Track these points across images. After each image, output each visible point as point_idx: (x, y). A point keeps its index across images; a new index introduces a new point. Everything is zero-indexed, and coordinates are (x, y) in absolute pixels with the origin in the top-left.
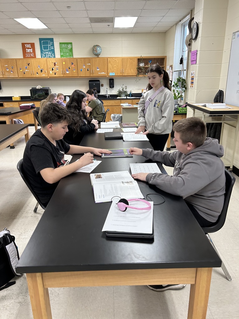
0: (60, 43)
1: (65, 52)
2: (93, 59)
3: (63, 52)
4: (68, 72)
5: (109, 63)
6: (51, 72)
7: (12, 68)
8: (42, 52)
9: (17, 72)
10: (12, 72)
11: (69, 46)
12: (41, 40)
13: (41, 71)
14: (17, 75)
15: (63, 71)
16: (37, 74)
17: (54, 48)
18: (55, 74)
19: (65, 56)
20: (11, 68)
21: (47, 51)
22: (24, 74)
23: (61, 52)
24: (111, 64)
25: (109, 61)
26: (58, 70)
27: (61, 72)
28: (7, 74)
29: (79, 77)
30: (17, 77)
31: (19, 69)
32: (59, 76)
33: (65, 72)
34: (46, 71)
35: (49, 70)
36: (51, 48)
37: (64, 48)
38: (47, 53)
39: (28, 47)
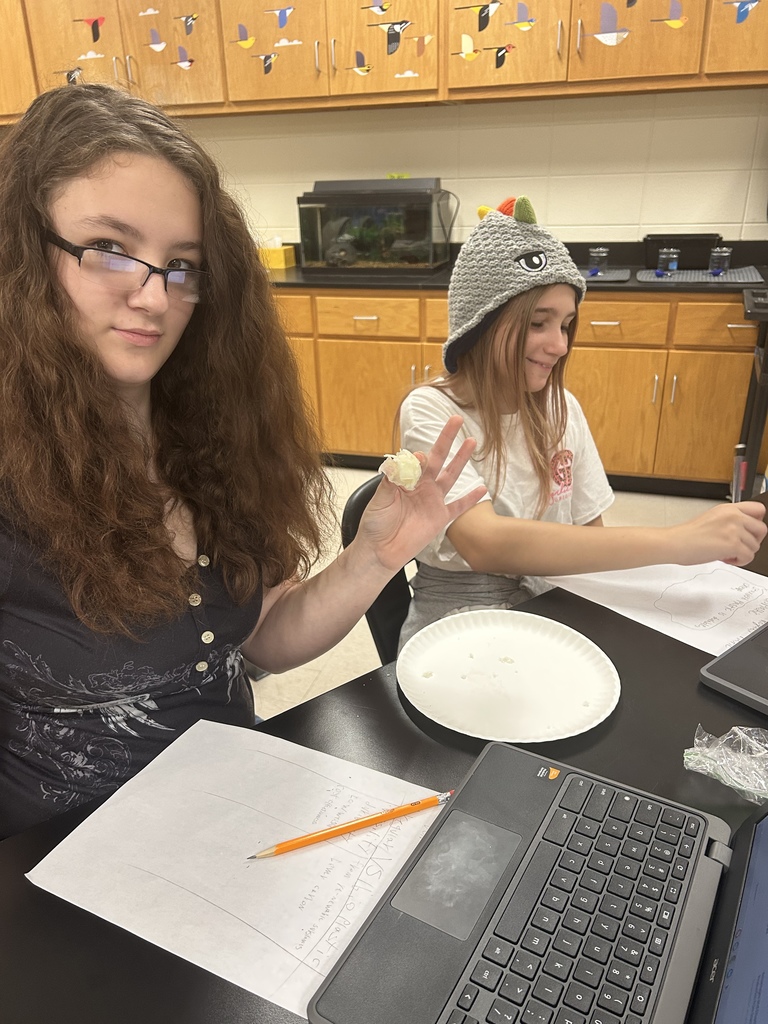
4: (609, 39)
6: (467, 44)
7: (189, 29)
9: (217, 62)
10: (185, 65)
13: (393, 38)
14: (218, 83)
15: (567, 33)
16: (357, 70)
18: (500, 61)
20: (182, 29)
22: (268, 69)
26: (525, 27)
27: (554, 43)
28: (153, 75)
29: (709, 76)
30: (221, 105)
31: (231, 33)
32: (533, 81)
33: (588, 39)
34: (431, 33)
35: (452, 25)
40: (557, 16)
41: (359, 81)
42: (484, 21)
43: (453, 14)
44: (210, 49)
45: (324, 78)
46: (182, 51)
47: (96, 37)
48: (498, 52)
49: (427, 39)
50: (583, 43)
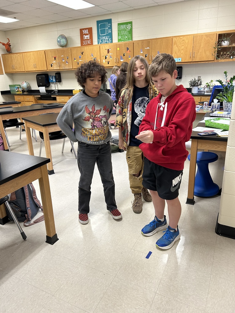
0: (119, 24)
1: (123, 35)
2: (153, 40)
3: (121, 35)
4: (122, 60)
6: (104, 61)
7: (68, 58)
8: (98, 38)
9: (71, 63)
10: (67, 63)
11: (129, 27)
12: (98, 22)
14: (72, 66)
15: (116, 60)
17: (112, 31)
18: (108, 63)
19: (123, 41)
20: (67, 58)
21: (104, 36)
22: (78, 64)
23: (119, 35)
24: (177, 46)
25: (175, 41)
26: (111, 59)
28: (63, 65)
30: (72, 69)
31: (73, 59)
33: (119, 60)
34: (99, 59)
36: (109, 31)
37: (122, 30)
38: (104, 38)
39: (85, 33)
40: (115, 57)
42: (106, 58)
43: (102, 57)
44: (71, 61)
46: (67, 61)
47: (55, 59)
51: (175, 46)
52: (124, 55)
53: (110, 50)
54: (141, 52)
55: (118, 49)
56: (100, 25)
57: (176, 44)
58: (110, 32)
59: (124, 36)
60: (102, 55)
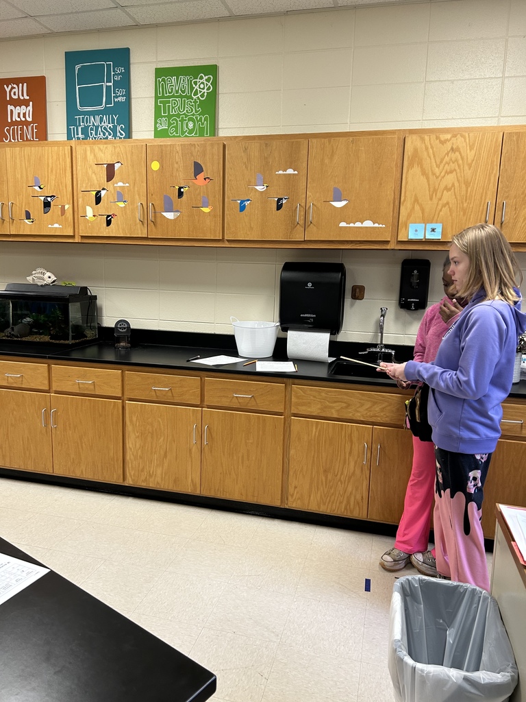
0: (160, 73)
1: (178, 116)
2: (314, 141)
3: (170, 117)
4: (170, 216)
5: (411, 165)
6: (89, 212)
8: (71, 121)
11: (202, 85)
12: (72, 58)
13: (47, 205)
15: (146, 210)
16: (26, 221)
17: (128, 95)
18: (109, 223)
21: (94, 113)
23: (158, 115)
24: (424, 173)
25: (416, 150)
26: (121, 204)
27: (138, 215)
29: (228, 241)
32: (128, 236)
33: (158, 215)
34: (68, 204)
35: (80, 200)
36: (117, 97)
37: (173, 96)
38: (94, 121)
39: (16, 97)
40: (139, 200)
41: (27, 227)
42: (98, 200)
43: (81, 194)
45: (7, 224)
48: (107, 218)
49: (67, 207)
50: (155, 217)
51: (416, 170)
52: (180, 194)
53: (117, 166)
54: (260, 188)
55: (155, 166)
56: (77, 67)
57: (420, 164)
58: (120, 99)
59: (182, 121)
60: (81, 185)
